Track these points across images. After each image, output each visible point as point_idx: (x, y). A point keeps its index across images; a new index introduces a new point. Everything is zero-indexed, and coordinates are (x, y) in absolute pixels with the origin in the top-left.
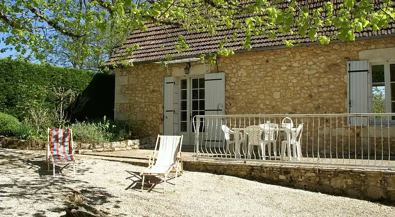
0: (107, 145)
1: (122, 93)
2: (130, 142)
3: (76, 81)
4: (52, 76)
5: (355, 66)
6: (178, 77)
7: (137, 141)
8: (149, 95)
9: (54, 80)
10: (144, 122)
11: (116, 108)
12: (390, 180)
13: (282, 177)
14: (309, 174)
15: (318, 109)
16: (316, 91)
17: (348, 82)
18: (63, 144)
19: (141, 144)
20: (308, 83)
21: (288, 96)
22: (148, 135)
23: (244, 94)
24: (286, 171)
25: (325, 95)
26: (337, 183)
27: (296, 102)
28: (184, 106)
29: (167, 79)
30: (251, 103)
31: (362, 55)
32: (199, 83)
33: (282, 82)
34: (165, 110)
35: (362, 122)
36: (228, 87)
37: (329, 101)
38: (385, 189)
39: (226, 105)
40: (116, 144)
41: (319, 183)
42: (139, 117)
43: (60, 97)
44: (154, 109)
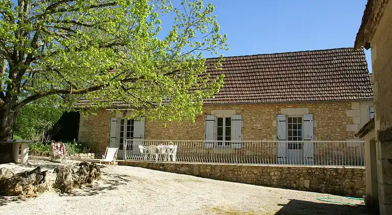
0: (77, 155)
1: (84, 125)
2: (90, 154)
3: (53, 116)
4: (39, 112)
5: (209, 117)
6: (119, 118)
7: (93, 154)
8: (101, 128)
9: (40, 115)
10: (97, 144)
11: (80, 135)
12: (201, 168)
13: (161, 167)
14: (172, 166)
15: (191, 138)
16: (190, 129)
17: (205, 125)
18: (60, 150)
19: (95, 156)
20: (187, 125)
21: (177, 131)
22: (99, 151)
23: (154, 129)
24: (163, 165)
25: (194, 132)
26: (182, 169)
27: (180, 135)
28: (122, 135)
29: (113, 119)
30: (158, 135)
31: (213, 112)
32: (131, 122)
33: (174, 124)
34: (111, 136)
35: (211, 146)
36: (146, 125)
37: (196, 135)
38: (199, 171)
39: (145, 135)
40: (81, 155)
41: (176, 170)
42: (95, 140)
43: (43, 126)
44: (104, 136)
